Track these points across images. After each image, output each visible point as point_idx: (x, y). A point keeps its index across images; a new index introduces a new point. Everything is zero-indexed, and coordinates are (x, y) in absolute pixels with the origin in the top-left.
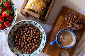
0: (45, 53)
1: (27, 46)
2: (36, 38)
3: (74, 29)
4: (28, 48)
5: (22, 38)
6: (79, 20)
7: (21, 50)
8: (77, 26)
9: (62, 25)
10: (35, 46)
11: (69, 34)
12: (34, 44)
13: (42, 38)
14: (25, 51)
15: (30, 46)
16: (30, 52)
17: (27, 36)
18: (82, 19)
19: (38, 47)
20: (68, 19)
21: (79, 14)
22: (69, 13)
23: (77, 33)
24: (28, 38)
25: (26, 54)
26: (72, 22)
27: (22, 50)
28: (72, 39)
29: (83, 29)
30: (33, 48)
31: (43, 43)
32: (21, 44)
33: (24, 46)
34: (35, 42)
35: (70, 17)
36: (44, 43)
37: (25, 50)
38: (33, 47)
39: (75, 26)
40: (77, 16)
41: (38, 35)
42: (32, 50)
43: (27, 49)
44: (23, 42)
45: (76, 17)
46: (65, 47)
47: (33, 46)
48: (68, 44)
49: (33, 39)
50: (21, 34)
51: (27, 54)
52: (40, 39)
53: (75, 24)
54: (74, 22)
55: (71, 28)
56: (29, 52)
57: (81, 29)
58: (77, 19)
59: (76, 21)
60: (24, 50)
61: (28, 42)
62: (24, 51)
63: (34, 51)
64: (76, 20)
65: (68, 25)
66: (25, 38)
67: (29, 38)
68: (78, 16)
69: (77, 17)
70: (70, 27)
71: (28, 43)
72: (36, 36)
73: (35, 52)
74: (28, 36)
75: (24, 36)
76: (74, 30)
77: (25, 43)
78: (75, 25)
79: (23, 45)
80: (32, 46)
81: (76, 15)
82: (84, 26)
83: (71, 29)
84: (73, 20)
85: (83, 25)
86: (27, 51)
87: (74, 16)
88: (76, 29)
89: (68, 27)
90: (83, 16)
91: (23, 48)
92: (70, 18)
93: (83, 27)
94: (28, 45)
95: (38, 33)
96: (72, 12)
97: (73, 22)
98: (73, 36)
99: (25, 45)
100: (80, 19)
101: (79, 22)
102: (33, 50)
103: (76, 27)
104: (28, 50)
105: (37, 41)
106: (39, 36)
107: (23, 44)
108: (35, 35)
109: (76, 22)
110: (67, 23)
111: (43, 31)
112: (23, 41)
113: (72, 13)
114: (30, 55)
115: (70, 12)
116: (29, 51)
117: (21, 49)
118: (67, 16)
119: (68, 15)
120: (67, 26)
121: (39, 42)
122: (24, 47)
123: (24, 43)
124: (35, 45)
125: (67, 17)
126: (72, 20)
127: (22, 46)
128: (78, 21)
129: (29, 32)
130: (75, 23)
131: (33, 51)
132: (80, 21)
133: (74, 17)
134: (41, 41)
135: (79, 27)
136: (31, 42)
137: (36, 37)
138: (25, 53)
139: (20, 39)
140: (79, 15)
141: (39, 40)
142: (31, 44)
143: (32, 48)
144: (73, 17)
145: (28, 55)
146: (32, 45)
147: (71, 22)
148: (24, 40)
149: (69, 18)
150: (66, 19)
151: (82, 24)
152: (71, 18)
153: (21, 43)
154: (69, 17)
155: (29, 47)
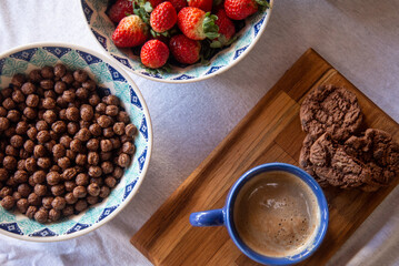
0: (156, 261)
1: (43, 181)
2: (98, 150)
3: (330, 175)
4: (48, 193)
5: (30, 132)
6: (365, 138)
7: (10, 194)
8: (351, 165)
9: (275, 143)
10: (86, 190)
11: (297, 195)
12: (80, 178)
13: (130, 156)
14: (30, 205)
15: (60, 182)
16: (52, 212)
17: (56, 127)
18: (384, 137)
19: (100, 200)
20: (314, 117)
21: (376, 111)
22: (328, 93)
23: (340, 201)
24: (58, 142)
25: (31, 222)
26: (328, 138)
27: (17, 195)
28: (304, 227)
29: (374, 189)
30: (73, 198)
31: (132, 180)
32: (17, 165)
33: (28, 174)
34: (91, 170)
35: (327, 112)
36: (133, 185)
37: (31, 196)
38: (75, 191)
39: (340, 164)
40: (364, 118)
41: (115, 136)
42: (67, 205)
43: (42, 197)
44: (30, 154)
45: (356, 119)
46: (262, 253)
47: (74, 187)
48: (278, 242)
49: (83, 148)
50: (27, 110)
51: (33, 218)
52: (122, 158)
53: (340, 151)
54: (338, 142)
55: (318, 171)
56: (49, 210)
57: (365, 189)
58: (359, 132)
59: (350, 140)
60: (25, 196)
61: (57, 164)
62: (21, 202)
63: (77, 213)
64: (351, 134)
65: (308, 153)
66: (41, 135)
67: (64, 139)
68: (369, 117)
69: (360, 120)
70: (311, 164)
71: (54, 167)
72: (103, 142)
73: (77, 219)
74: (64, 131)
75: (40, 124)
76: (331, 181)
77: (41, 162)
78: (341, 158)
79: (24, 169)
80: (68, 185)
81: (358, 110)
82: (382, 174)
83: (316, 177)
84: (339, 132)
85: (378, 169)
86: (38, 204)
87: (349, 115)
88: (341, 179)
89: (301, 159)
90: (390, 124)
91: (21, 188)
92: (323, 119)
93: (375, 180)
94: (51, 176)
95: (118, 126)
96: (342, 91)
97: (333, 142)
98: (313, 212)
99: (36, 174)
100: (372, 135)
101: (366, 149)
102: (74, 205)
103: (341, 170)
104: (45, 201)
105: (105, 165)
106: (121, 145)
107: (26, 163)
108: (99, 135)
109: (350, 145)
110: (306, 140)
111: (144, 123)
112: (33, 148)
113: (341, 95)
114: (47, 227)
115: (333, 90)
116: (50, 207)
117: (9, 187)
118: (311, 105)
119: (320, 101)
120: (302, 154)
121: (111, 174)
122: (26, 182)
123: (37, 160)
124: (85, 185)
125: (313, 110)
126: (330, 130)
127: (18, 174)
128: (363, 144)
129: (69, 111)
130: (345, 150)
131: (69, 211)
132: (373, 147)
133: (348, 119)
134: (123, 170)
135: (355, 174)
136: (72, 163)
137: (103, 147)
138: (24, 214)
139: (15, 138)
140: (375, 117)
141: (115, 166)
142: (66, 172)
143: (68, 197)
144: (343, 118)
145: (36, 223)
146: (73, 180)
147: (322, 137)
148: (37, 148)
149: (322, 116)
150: (304, 116)
151: (377, 161)
152: (331, 118)
153: (17, 158)
154: (322, 109)
155: (54, 189)
